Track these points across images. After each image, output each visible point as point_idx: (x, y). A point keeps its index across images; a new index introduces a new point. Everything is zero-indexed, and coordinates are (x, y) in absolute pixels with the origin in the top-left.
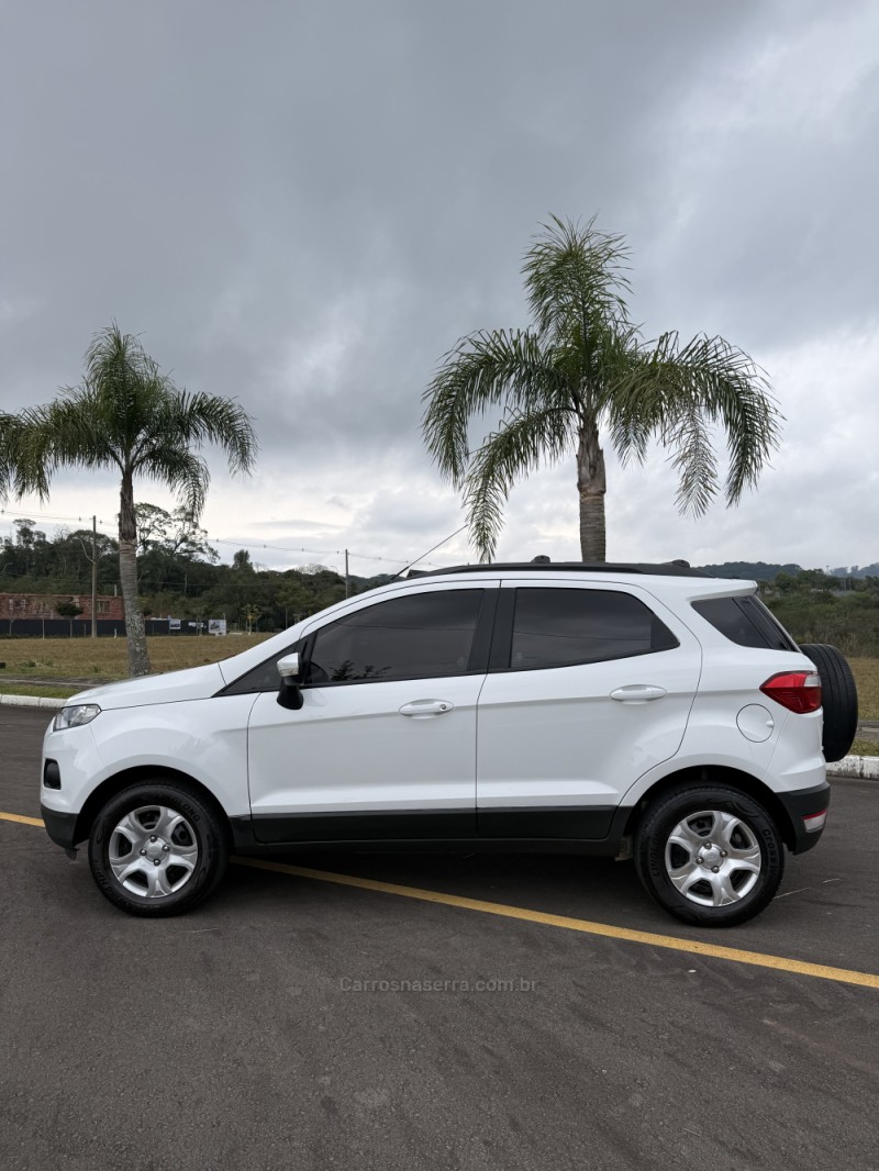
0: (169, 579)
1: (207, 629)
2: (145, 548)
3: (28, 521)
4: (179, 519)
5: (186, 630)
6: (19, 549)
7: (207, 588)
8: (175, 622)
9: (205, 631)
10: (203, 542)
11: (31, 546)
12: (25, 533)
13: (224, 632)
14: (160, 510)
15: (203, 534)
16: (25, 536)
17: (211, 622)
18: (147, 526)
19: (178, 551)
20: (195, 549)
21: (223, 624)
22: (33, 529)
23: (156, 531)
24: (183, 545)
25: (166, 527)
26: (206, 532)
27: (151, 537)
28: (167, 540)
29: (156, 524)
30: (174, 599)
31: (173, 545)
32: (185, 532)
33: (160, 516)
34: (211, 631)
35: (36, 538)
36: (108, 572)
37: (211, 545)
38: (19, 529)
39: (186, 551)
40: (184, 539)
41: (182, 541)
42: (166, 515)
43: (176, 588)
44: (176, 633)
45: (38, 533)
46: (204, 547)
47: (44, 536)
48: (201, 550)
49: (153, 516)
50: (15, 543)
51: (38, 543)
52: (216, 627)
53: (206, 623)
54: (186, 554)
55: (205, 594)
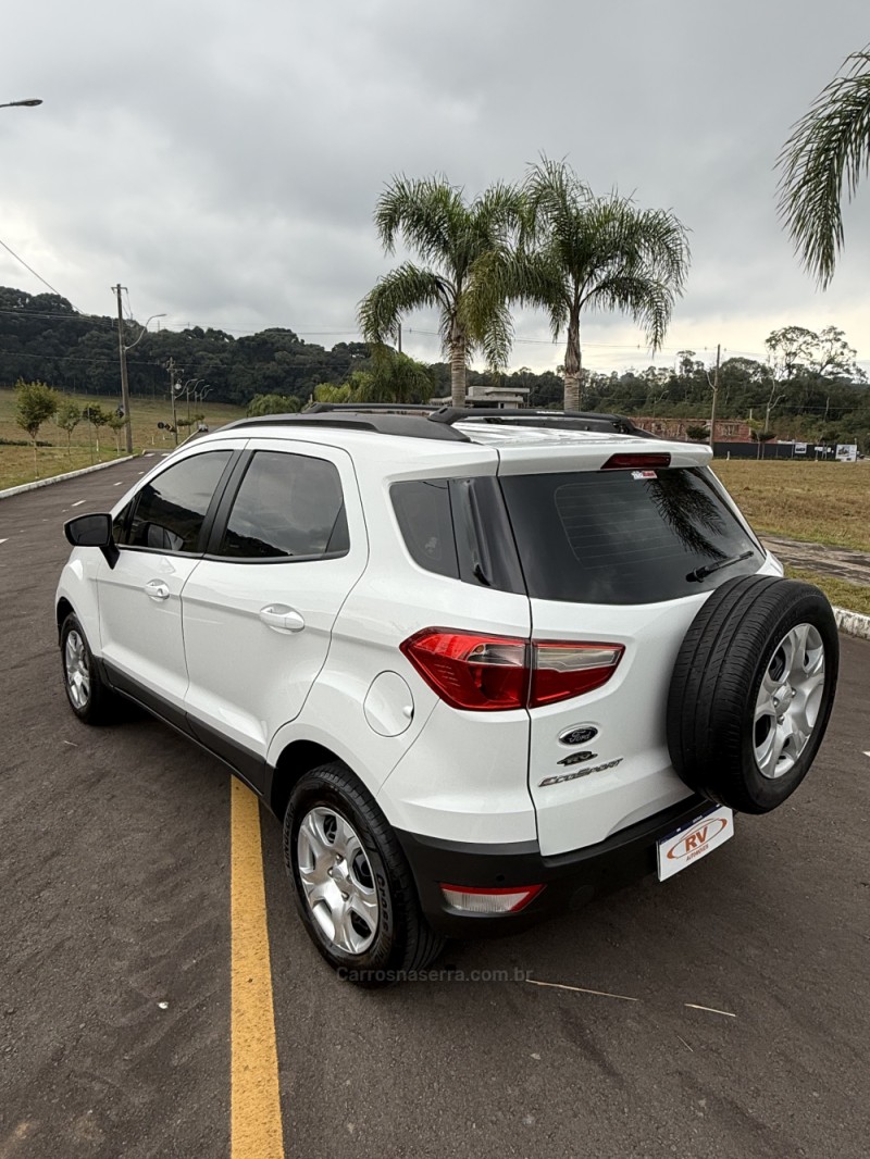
0: (811, 402)
1: (835, 455)
2: (790, 373)
3: (689, 352)
4: (827, 340)
5: (811, 454)
6: (681, 377)
7: (850, 411)
8: (802, 445)
9: (831, 457)
10: (850, 362)
11: (691, 375)
12: (687, 363)
13: (853, 458)
14: (809, 332)
15: (852, 354)
16: (686, 366)
17: (840, 447)
18: (793, 351)
19: (823, 373)
20: (841, 370)
21: (853, 449)
22: (693, 359)
23: (802, 354)
24: (829, 368)
25: (813, 350)
26: (855, 352)
27: (797, 361)
28: (812, 363)
29: (803, 347)
30: (813, 422)
31: (818, 368)
32: (833, 353)
33: (809, 338)
34: (837, 457)
35: (695, 367)
36: (752, 397)
37: (859, 366)
38: (682, 360)
39: (831, 373)
40: (830, 361)
41: (828, 363)
42: (814, 336)
43: (816, 411)
44: (800, 457)
45: (697, 363)
46: (851, 368)
47: (703, 364)
48: (848, 371)
49: (801, 340)
50: (678, 373)
51: (698, 372)
52: (844, 452)
53: (834, 448)
54: (831, 377)
55: (846, 418)
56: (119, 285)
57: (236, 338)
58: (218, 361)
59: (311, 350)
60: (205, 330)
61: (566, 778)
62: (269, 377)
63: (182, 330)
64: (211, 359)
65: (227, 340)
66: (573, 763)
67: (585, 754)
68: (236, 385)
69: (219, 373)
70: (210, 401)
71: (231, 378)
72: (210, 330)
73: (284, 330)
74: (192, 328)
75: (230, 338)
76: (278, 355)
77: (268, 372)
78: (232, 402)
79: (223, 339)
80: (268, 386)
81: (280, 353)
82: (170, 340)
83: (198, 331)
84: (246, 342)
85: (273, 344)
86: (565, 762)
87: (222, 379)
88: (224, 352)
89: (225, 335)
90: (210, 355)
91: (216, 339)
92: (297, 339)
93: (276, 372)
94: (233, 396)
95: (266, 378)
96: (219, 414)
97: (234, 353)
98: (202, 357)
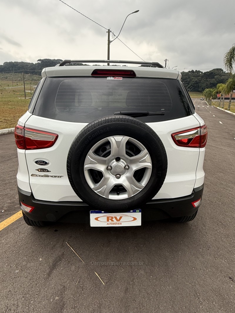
56: (166, 59)
57: (203, 72)
58: (197, 80)
59: (227, 74)
60: (195, 71)
61: (40, 176)
62: (212, 83)
63: (188, 71)
64: (195, 79)
65: (201, 73)
66: (41, 171)
67: (45, 170)
68: (201, 86)
69: (197, 83)
70: (193, 91)
71: (200, 84)
72: (196, 71)
73: (219, 69)
74: (191, 70)
75: (202, 72)
76: (215, 77)
77: (211, 82)
78: (199, 91)
79: (200, 73)
80: (211, 86)
81: (217, 76)
82: (184, 74)
83: (193, 71)
84: (206, 73)
85: (215, 73)
86: (38, 170)
87: (197, 85)
88: (199, 77)
89: (200, 72)
90: (195, 78)
91: (198, 73)
92: (223, 71)
93: (214, 82)
94: (200, 89)
95: (211, 84)
96: (195, 95)
97: (202, 77)
98: (192, 79)
